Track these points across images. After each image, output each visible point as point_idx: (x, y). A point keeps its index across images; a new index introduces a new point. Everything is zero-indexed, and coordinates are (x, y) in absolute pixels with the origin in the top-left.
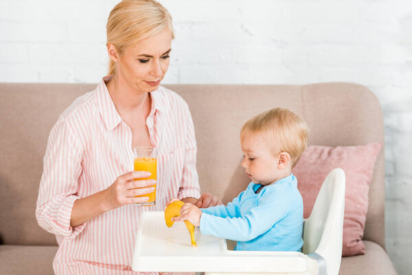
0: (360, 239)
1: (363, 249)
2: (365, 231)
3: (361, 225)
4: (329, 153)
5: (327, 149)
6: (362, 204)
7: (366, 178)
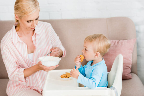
0: (130, 73)
1: (131, 77)
2: (131, 70)
3: (130, 68)
4: (118, 43)
5: (117, 41)
6: (130, 61)
7: (131, 51)
